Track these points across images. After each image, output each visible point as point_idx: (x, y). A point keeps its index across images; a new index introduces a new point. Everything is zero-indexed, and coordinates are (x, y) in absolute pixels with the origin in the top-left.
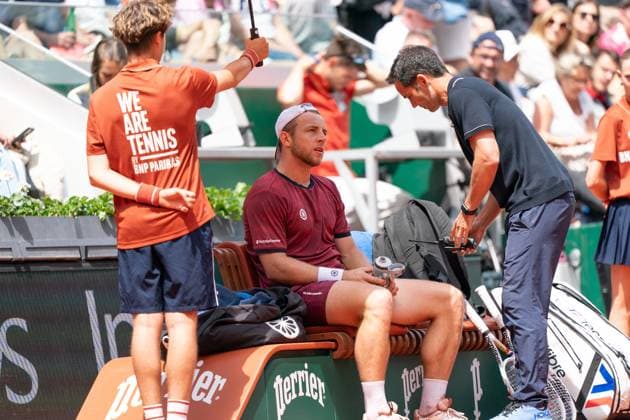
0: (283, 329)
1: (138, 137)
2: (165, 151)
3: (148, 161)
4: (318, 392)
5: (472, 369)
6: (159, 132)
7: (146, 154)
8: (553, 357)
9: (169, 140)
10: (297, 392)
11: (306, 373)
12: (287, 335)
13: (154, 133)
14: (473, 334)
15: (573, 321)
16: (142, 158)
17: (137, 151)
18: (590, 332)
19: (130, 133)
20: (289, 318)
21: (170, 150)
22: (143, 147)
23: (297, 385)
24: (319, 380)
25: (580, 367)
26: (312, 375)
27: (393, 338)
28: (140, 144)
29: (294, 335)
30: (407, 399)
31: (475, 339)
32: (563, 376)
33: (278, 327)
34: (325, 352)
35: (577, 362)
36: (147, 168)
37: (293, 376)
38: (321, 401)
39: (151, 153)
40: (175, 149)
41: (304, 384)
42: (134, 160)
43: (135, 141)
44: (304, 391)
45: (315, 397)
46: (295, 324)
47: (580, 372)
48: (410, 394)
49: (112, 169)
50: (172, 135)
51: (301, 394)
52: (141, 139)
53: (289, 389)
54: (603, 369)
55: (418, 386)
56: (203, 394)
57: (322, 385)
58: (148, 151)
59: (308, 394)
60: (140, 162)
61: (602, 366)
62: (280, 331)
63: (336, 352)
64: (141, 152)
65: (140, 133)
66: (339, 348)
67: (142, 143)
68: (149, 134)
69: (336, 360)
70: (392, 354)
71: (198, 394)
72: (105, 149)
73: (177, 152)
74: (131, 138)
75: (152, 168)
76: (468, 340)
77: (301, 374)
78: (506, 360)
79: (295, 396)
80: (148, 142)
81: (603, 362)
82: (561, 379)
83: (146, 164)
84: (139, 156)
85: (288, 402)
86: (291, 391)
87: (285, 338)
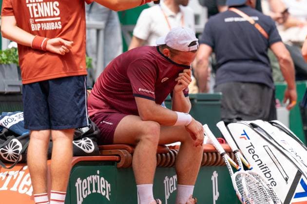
0: (83, 147)
1: (34, 5)
2: (51, 17)
3: (40, 22)
4: (105, 190)
5: (213, 178)
6: (48, 3)
7: (39, 18)
8: (268, 172)
9: (54, 10)
10: (91, 190)
11: (98, 177)
12: (86, 150)
13: (45, 3)
14: (214, 154)
15: (283, 148)
16: (36, 20)
17: (33, 15)
18: (295, 156)
19: (29, 3)
20: (88, 139)
21: (54, 16)
22: (37, 13)
23: (91, 185)
24: (107, 182)
25: (286, 180)
26: (102, 179)
27: (159, 155)
28: (35, 11)
29: (90, 151)
30: (167, 197)
31: (215, 158)
32: (275, 185)
33: (80, 145)
34: (112, 163)
35: (285, 176)
36: (39, 27)
37: (89, 179)
38: (107, 197)
39: (42, 17)
40: (58, 16)
41: (96, 184)
42: (31, 21)
43: (32, 7)
44: (96, 189)
45: (104, 194)
46: (92, 143)
47: (287, 183)
48: (169, 194)
49: (18, 26)
50: (56, 6)
51: (94, 191)
52: (36, 7)
53: (86, 187)
54: (302, 182)
55: (175, 189)
56: (26, 189)
57: (108, 185)
58: (40, 16)
59: (99, 192)
60: (35, 23)
61: (302, 180)
62: (81, 147)
63: (120, 163)
64: (36, 16)
65: (36, 2)
66: (121, 161)
67: (36, 10)
68: (42, 4)
69: (119, 169)
70: (158, 166)
71: (23, 189)
72: (13, 12)
73: (59, 18)
74: (29, 6)
75: (43, 27)
76: (211, 158)
77: (94, 177)
78: (237, 173)
79: (90, 192)
80: (40, 9)
81: (302, 177)
82: (274, 188)
83: (39, 24)
84: (34, 18)
85: (85, 196)
86: (87, 189)
87: (85, 152)
